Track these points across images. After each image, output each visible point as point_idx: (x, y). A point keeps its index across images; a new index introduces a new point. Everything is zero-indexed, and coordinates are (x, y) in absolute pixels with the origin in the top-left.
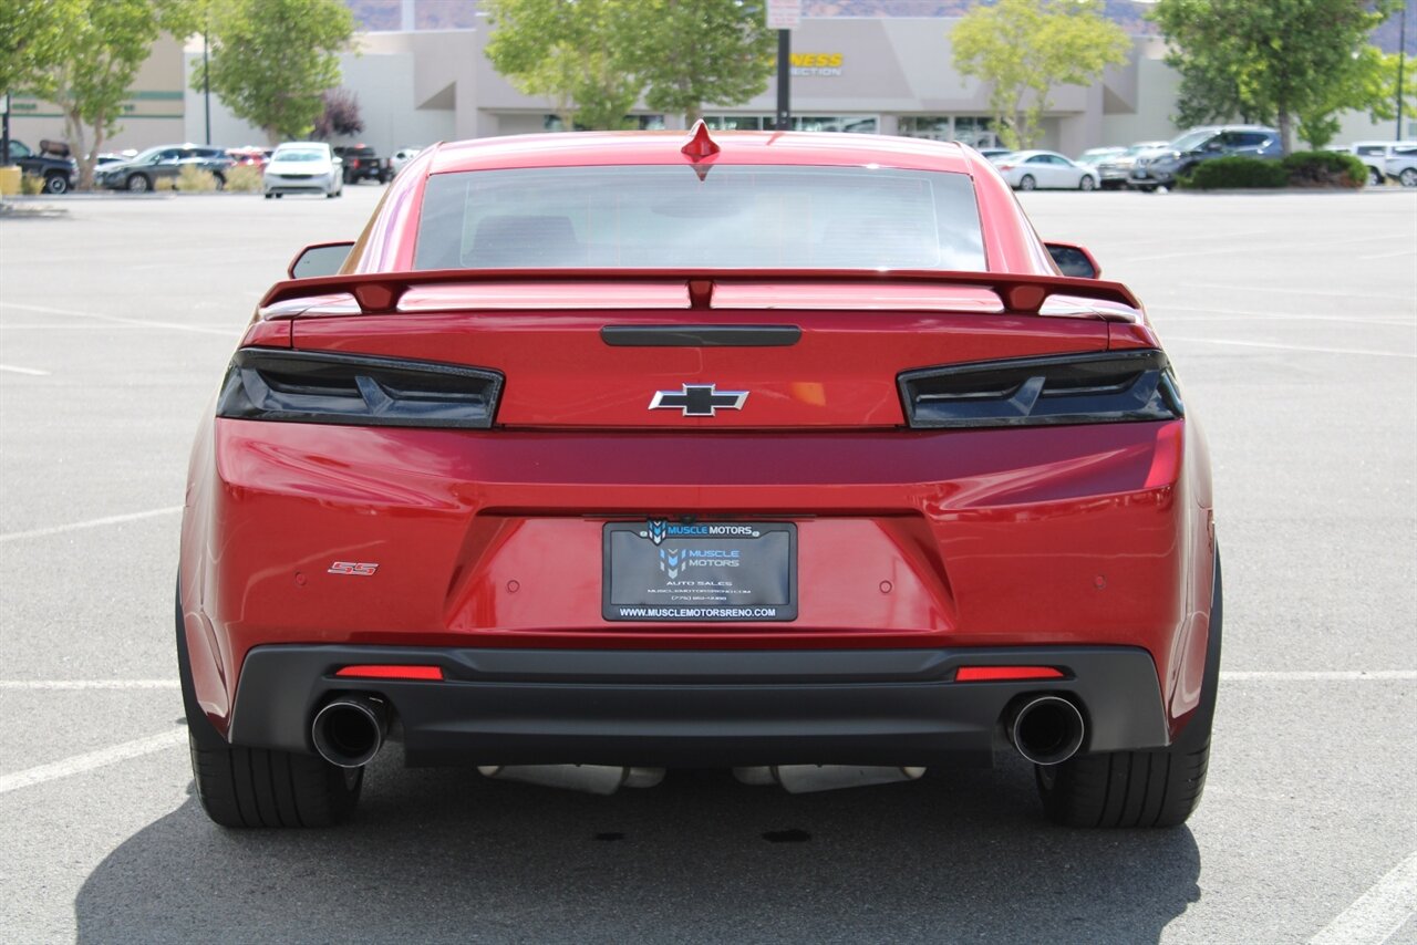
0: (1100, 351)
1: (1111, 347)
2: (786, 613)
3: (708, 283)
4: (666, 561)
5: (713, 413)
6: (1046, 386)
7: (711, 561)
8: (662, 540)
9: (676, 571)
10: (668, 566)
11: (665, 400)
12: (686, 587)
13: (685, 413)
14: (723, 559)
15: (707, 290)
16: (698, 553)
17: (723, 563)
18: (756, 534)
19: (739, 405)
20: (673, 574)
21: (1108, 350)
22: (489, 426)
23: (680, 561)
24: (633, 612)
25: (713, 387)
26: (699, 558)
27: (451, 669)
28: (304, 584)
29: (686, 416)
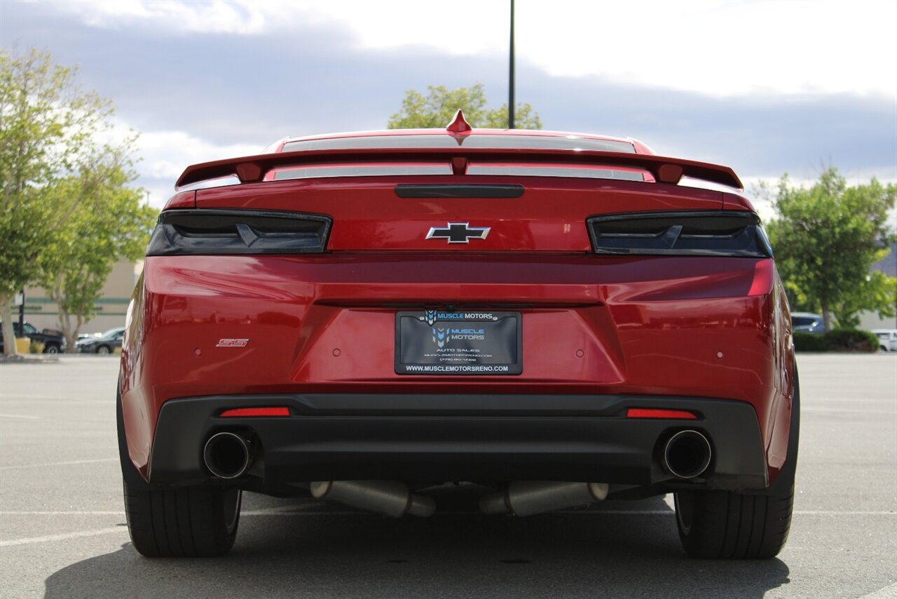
0: (718, 210)
1: (724, 208)
2: (515, 369)
3: (463, 159)
4: (436, 336)
5: (467, 241)
6: (683, 232)
7: (465, 336)
8: (434, 322)
10: (438, 339)
11: (436, 233)
12: (449, 352)
13: (449, 241)
14: (474, 334)
15: (463, 166)
16: (457, 331)
17: (474, 337)
18: (495, 319)
19: (484, 236)
20: (441, 344)
21: (722, 210)
22: (322, 251)
23: (446, 336)
24: (415, 368)
25: (467, 224)
26: (458, 334)
27: (297, 409)
28: (200, 355)
29: (450, 243)
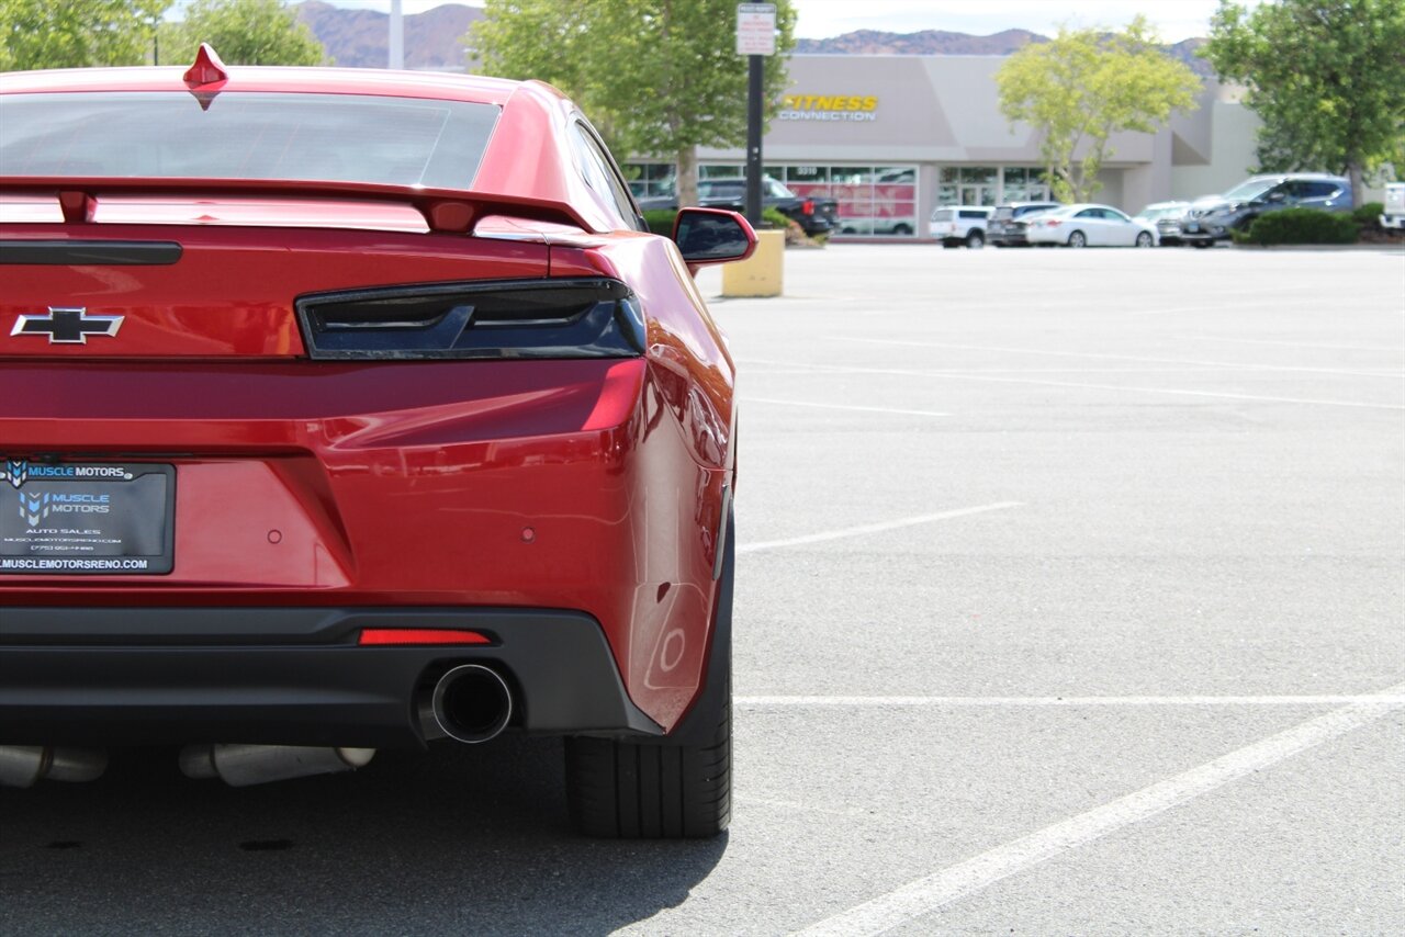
0: (541, 279)
1: (553, 275)
2: (162, 565)
3: (80, 195)
4: (26, 507)
5: (83, 340)
6: (477, 316)
7: (77, 507)
8: (23, 482)
9: (37, 517)
10: (28, 511)
11: (28, 326)
12: (48, 535)
13: (52, 340)
14: (91, 504)
15: (80, 203)
16: (62, 497)
17: (91, 509)
18: (130, 476)
19: (112, 331)
20: (34, 521)
21: (550, 277)
23: (43, 506)
25: (82, 311)
26: (64, 503)
29: (53, 343)
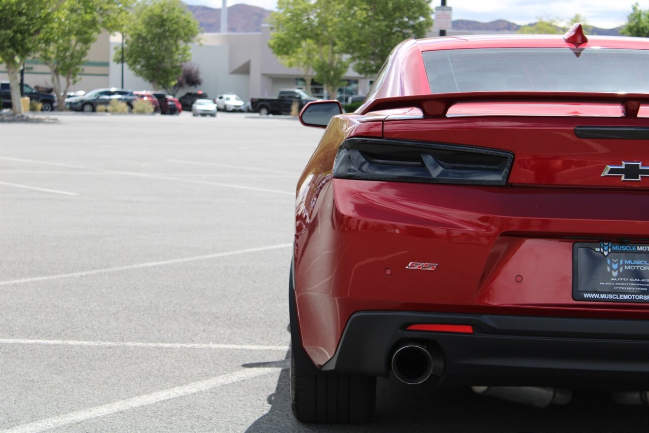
3: (635, 103)
4: (611, 266)
5: (640, 179)
7: (638, 267)
8: (609, 253)
9: (617, 272)
10: (612, 269)
11: (611, 171)
12: (623, 282)
13: (623, 178)
14: (645, 265)
15: (635, 107)
16: (630, 262)
17: (645, 268)
20: (615, 274)
22: (504, 184)
23: (619, 266)
24: (591, 296)
25: (640, 164)
26: (631, 265)
27: (479, 327)
28: (391, 275)
29: (624, 181)
